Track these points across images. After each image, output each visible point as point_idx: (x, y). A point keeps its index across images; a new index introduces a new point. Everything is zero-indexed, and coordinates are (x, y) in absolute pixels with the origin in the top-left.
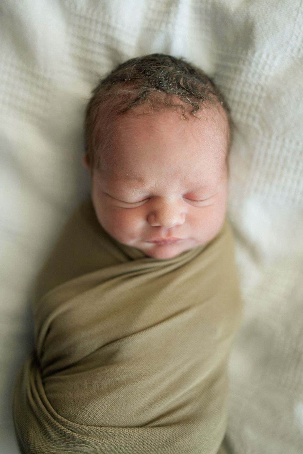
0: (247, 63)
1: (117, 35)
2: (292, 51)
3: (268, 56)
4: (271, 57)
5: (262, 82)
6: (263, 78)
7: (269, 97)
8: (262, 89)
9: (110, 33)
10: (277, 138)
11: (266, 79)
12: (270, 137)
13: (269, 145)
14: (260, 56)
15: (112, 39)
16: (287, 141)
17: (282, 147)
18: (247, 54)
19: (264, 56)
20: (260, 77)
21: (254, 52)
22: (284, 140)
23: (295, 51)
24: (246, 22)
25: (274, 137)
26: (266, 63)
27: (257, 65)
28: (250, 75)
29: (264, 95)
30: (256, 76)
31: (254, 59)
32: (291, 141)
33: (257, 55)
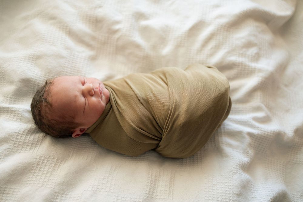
0: (36, 81)
1: (22, 130)
2: (32, 67)
3: (33, 74)
4: (34, 73)
5: (43, 75)
6: (41, 75)
7: (49, 73)
8: (45, 75)
9: (21, 133)
10: (64, 69)
11: (42, 74)
12: (63, 72)
13: (67, 72)
14: (33, 76)
15: (24, 132)
16: (65, 66)
17: (67, 67)
18: (32, 81)
19: (33, 75)
20: (41, 76)
21: (32, 78)
22: (64, 67)
23: (32, 66)
24: (20, 82)
25: (64, 70)
26: (36, 74)
27: (37, 77)
28: (40, 80)
29: (48, 74)
30: (41, 77)
31: (34, 78)
32: (65, 65)
33: (33, 77)
